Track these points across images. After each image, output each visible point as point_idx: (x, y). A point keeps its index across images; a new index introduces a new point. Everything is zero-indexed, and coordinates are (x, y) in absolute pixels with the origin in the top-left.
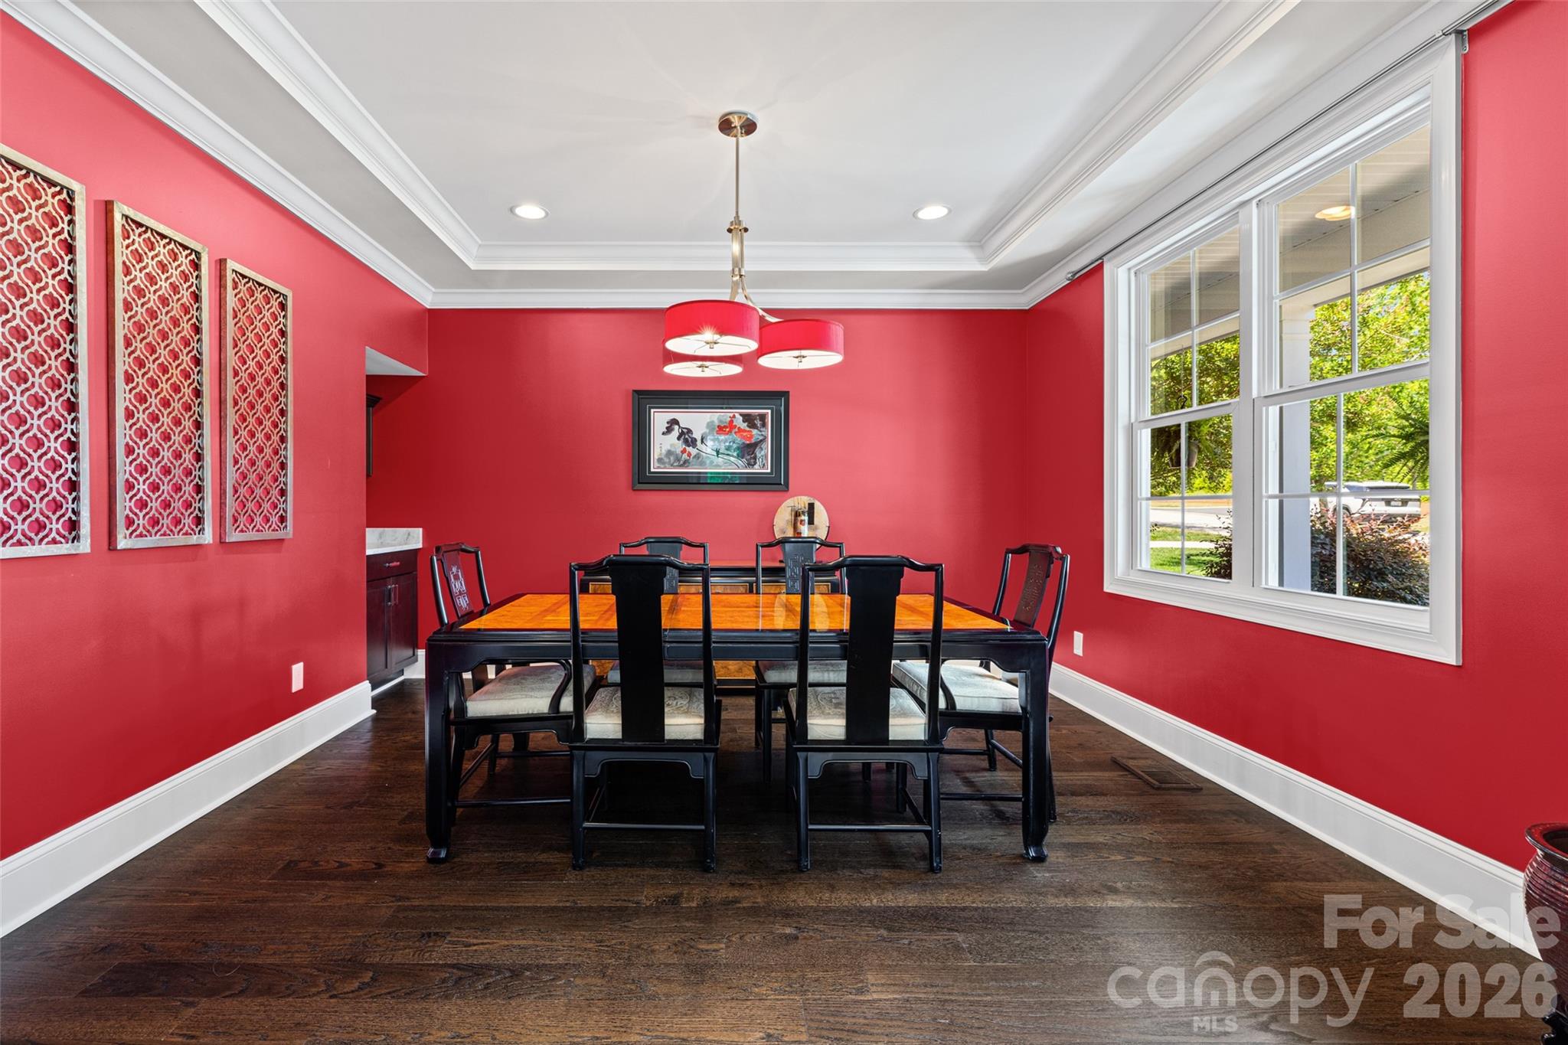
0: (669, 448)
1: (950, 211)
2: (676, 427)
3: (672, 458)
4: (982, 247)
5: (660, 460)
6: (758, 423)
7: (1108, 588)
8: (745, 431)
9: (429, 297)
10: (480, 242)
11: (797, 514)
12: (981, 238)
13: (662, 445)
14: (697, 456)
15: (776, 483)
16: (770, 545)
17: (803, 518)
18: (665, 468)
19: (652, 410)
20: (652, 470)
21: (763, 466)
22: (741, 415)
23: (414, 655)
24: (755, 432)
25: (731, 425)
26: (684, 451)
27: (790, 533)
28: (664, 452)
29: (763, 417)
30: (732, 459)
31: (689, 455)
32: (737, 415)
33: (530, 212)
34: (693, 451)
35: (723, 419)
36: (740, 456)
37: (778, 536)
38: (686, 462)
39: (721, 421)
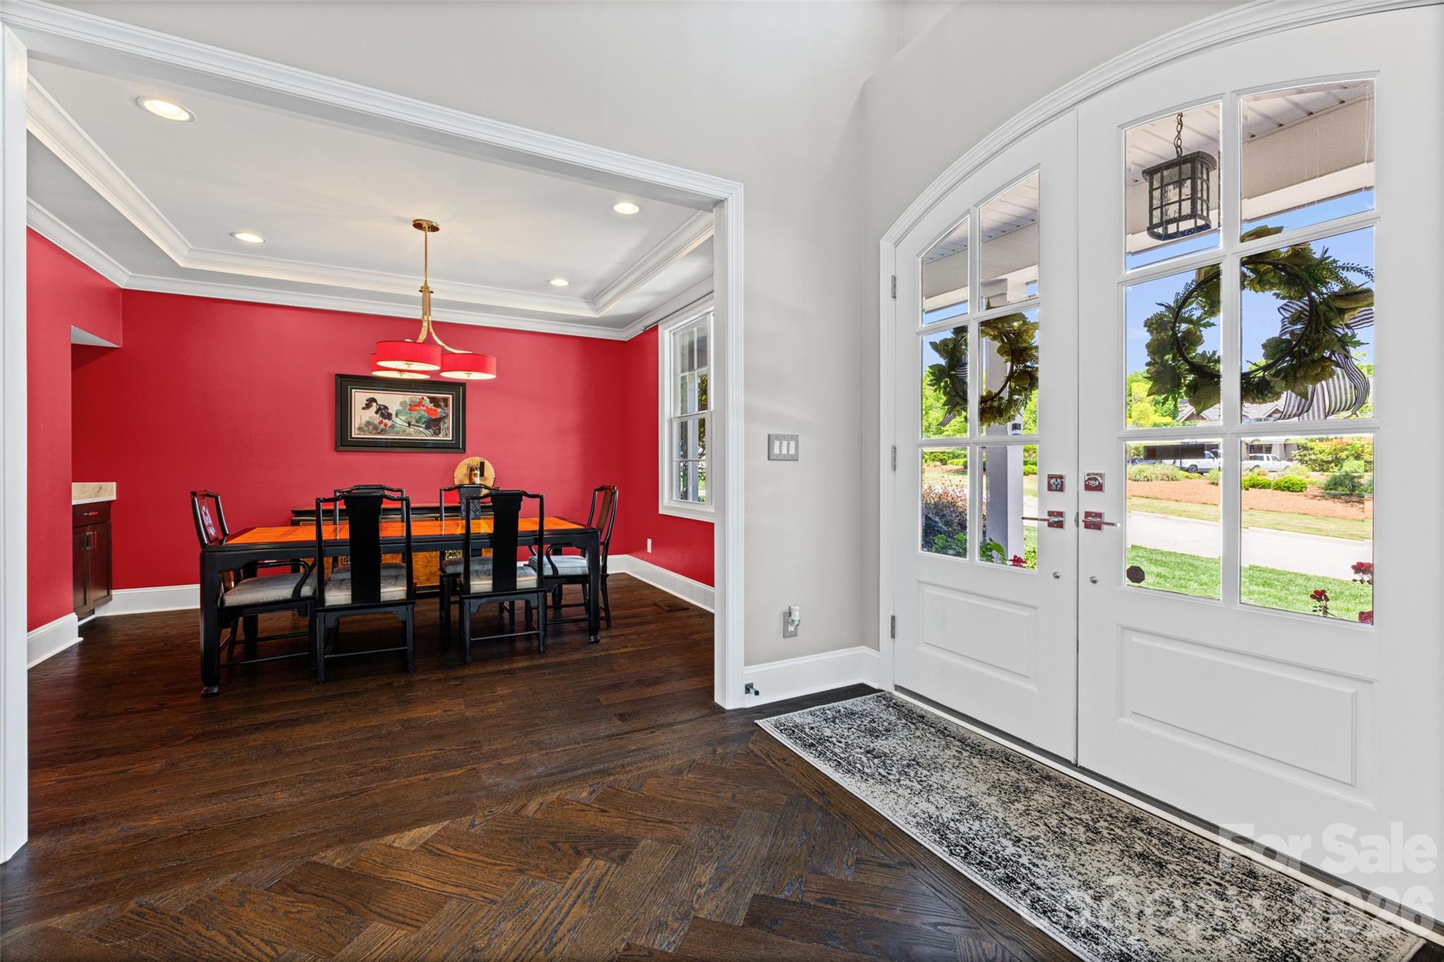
0: (368, 419)
1: (570, 283)
2: (374, 404)
3: (371, 427)
4: (594, 303)
5: (360, 429)
6: (442, 404)
7: (661, 511)
8: (431, 409)
9: (124, 279)
10: (191, 247)
11: (472, 470)
12: (592, 298)
13: (361, 417)
14: (392, 427)
15: (457, 447)
16: (450, 489)
17: (476, 472)
18: (365, 434)
19: (353, 391)
20: (353, 436)
21: (446, 435)
22: (428, 397)
23: (108, 594)
24: (439, 410)
25: (420, 404)
26: (381, 422)
27: (467, 482)
28: (363, 422)
29: (446, 400)
30: (421, 429)
31: (386, 425)
32: (425, 398)
33: (249, 237)
34: (389, 423)
35: (414, 400)
36: (427, 428)
37: (457, 483)
38: (382, 430)
39: (412, 401)
